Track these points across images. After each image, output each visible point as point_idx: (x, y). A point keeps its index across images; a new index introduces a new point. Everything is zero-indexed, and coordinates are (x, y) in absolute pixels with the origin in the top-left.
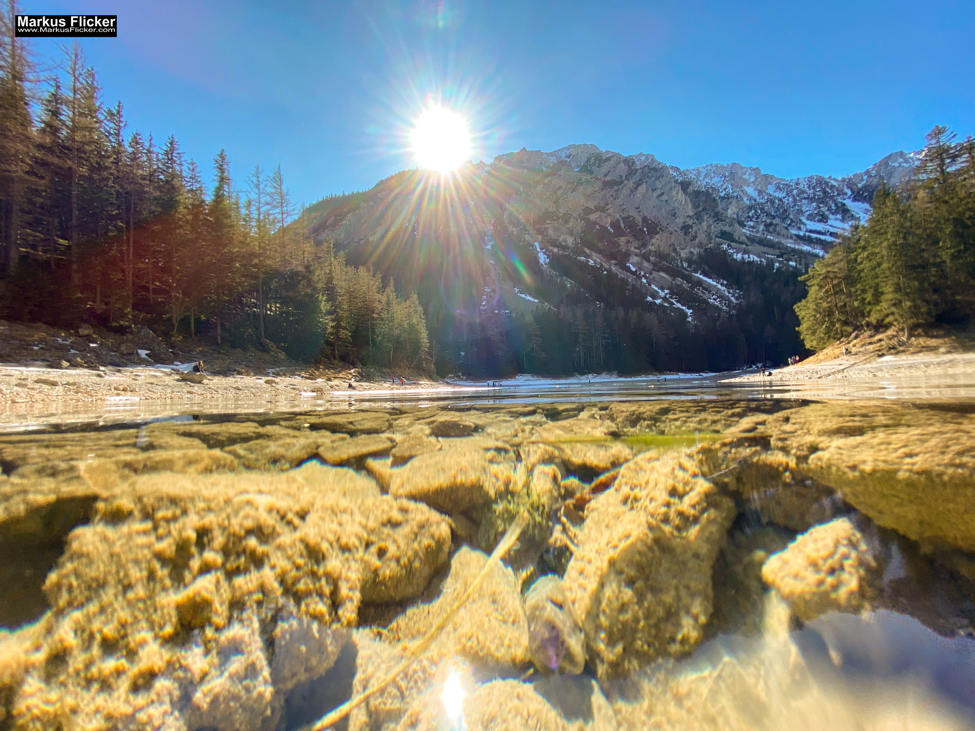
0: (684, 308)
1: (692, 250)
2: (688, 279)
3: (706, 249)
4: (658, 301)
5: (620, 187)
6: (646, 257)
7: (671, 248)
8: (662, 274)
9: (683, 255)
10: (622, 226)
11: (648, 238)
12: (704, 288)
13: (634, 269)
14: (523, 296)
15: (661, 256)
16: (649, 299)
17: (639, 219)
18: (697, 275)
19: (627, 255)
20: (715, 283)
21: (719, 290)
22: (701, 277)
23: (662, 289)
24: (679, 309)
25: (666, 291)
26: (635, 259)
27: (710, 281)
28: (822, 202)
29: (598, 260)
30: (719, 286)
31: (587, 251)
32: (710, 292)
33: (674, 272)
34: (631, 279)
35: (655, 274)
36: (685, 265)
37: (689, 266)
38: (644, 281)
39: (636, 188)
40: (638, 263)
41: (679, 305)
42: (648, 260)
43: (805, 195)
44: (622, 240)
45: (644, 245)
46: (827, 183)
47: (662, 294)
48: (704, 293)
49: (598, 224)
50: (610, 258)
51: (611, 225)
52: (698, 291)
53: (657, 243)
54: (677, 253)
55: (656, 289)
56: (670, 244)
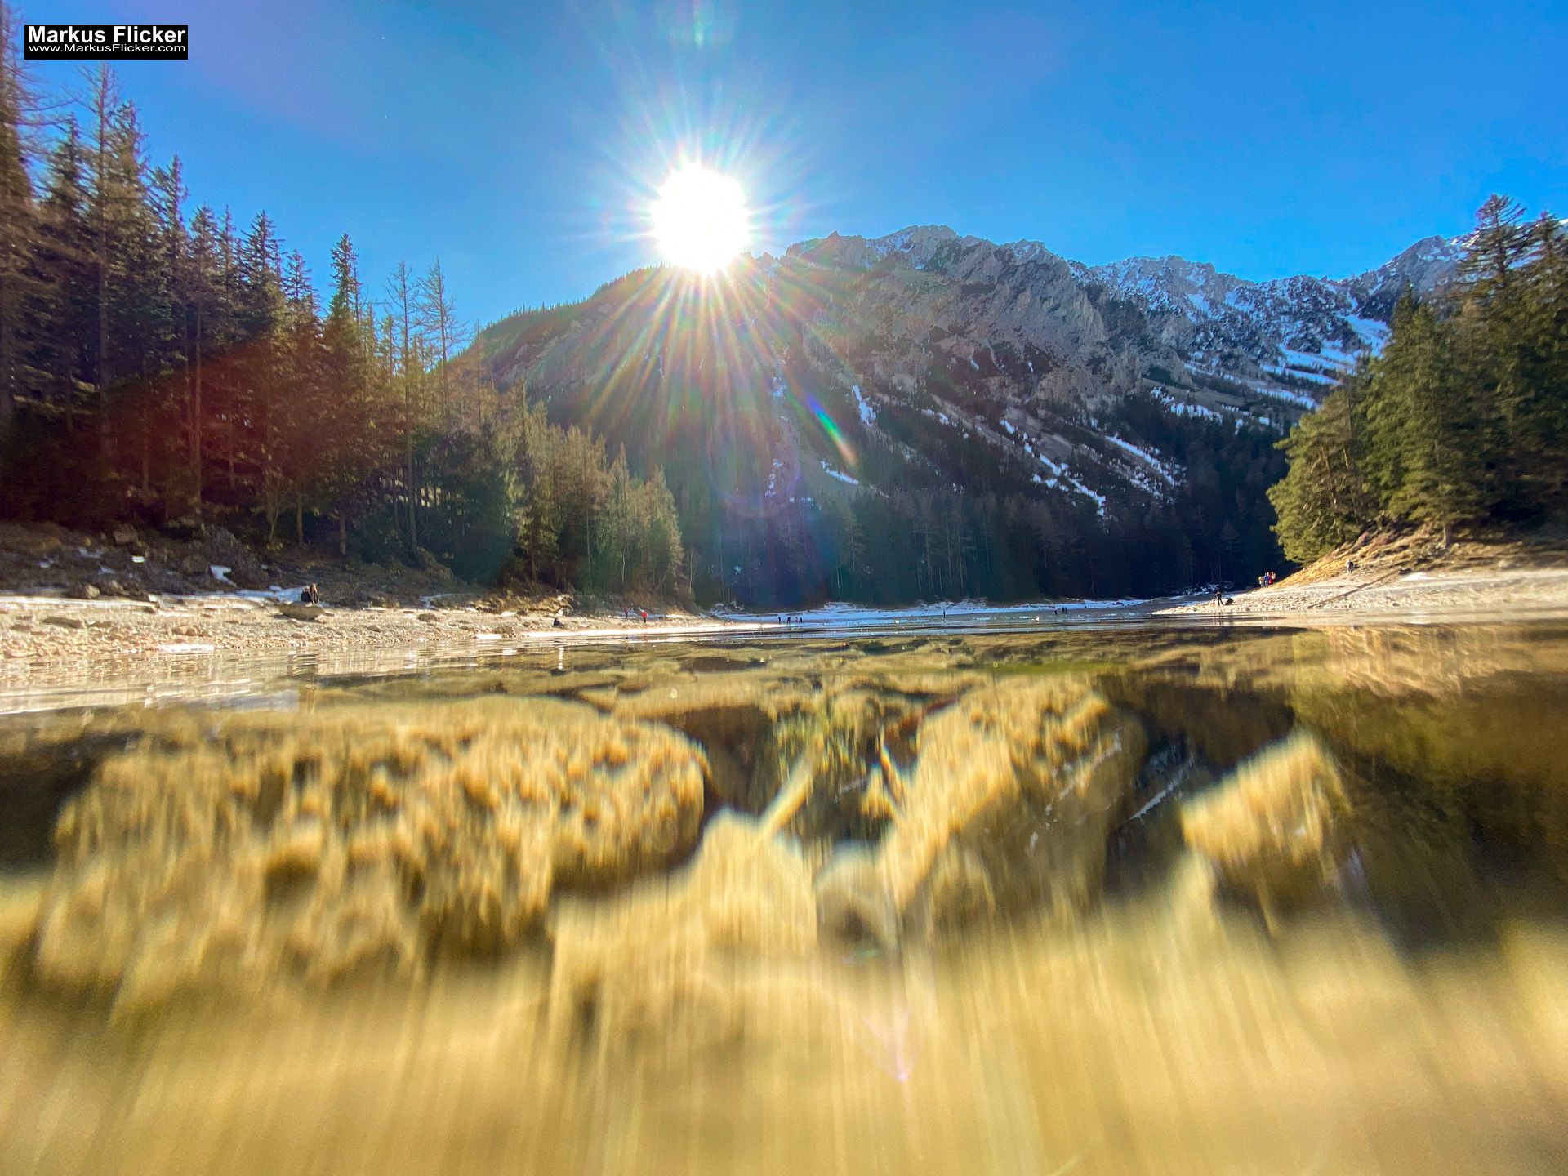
0: (1092, 493)
1: (1105, 398)
2: (1098, 445)
3: (1127, 397)
4: (1051, 483)
5: (990, 295)
6: (1031, 410)
7: (1072, 395)
8: (1057, 438)
9: (1090, 407)
10: (994, 359)
11: (1034, 378)
12: (1124, 461)
13: (1011, 430)
14: (835, 474)
15: (1054, 407)
16: (1037, 479)
17: (1019, 347)
18: (1113, 439)
19: (1001, 406)
20: (1140, 453)
21: (1147, 464)
22: (1120, 442)
23: (1057, 462)
24: (1083, 495)
25: (1064, 466)
26: (1013, 413)
27: (1133, 449)
28: (1312, 320)
29: (955, 416)
30: (1148, 458)
31: (938, 400)
32: (1133, 467)
33: (1077, 435)
34: (1007, 446)
35: (1045, 438)
36: (1094, 422)
37: (1101, 424)
38: (1028, 449)
39: (1015, 297)
40: (1018, 420)
41: (1084, 490)
42: (1035, 415)
43: (1286, 309)
44: (993, 382)
45: (1028, 391)
46: (1319, 289)
47: (1057, 471)
48: (1123, 469)
49: (954, 356)
50: (975, 409)
51: (976, 358)
52: (1115, 466)
53: (1049, 386)
54: (1080, 403)
55: (1048, 462)
56: (1070, 388)
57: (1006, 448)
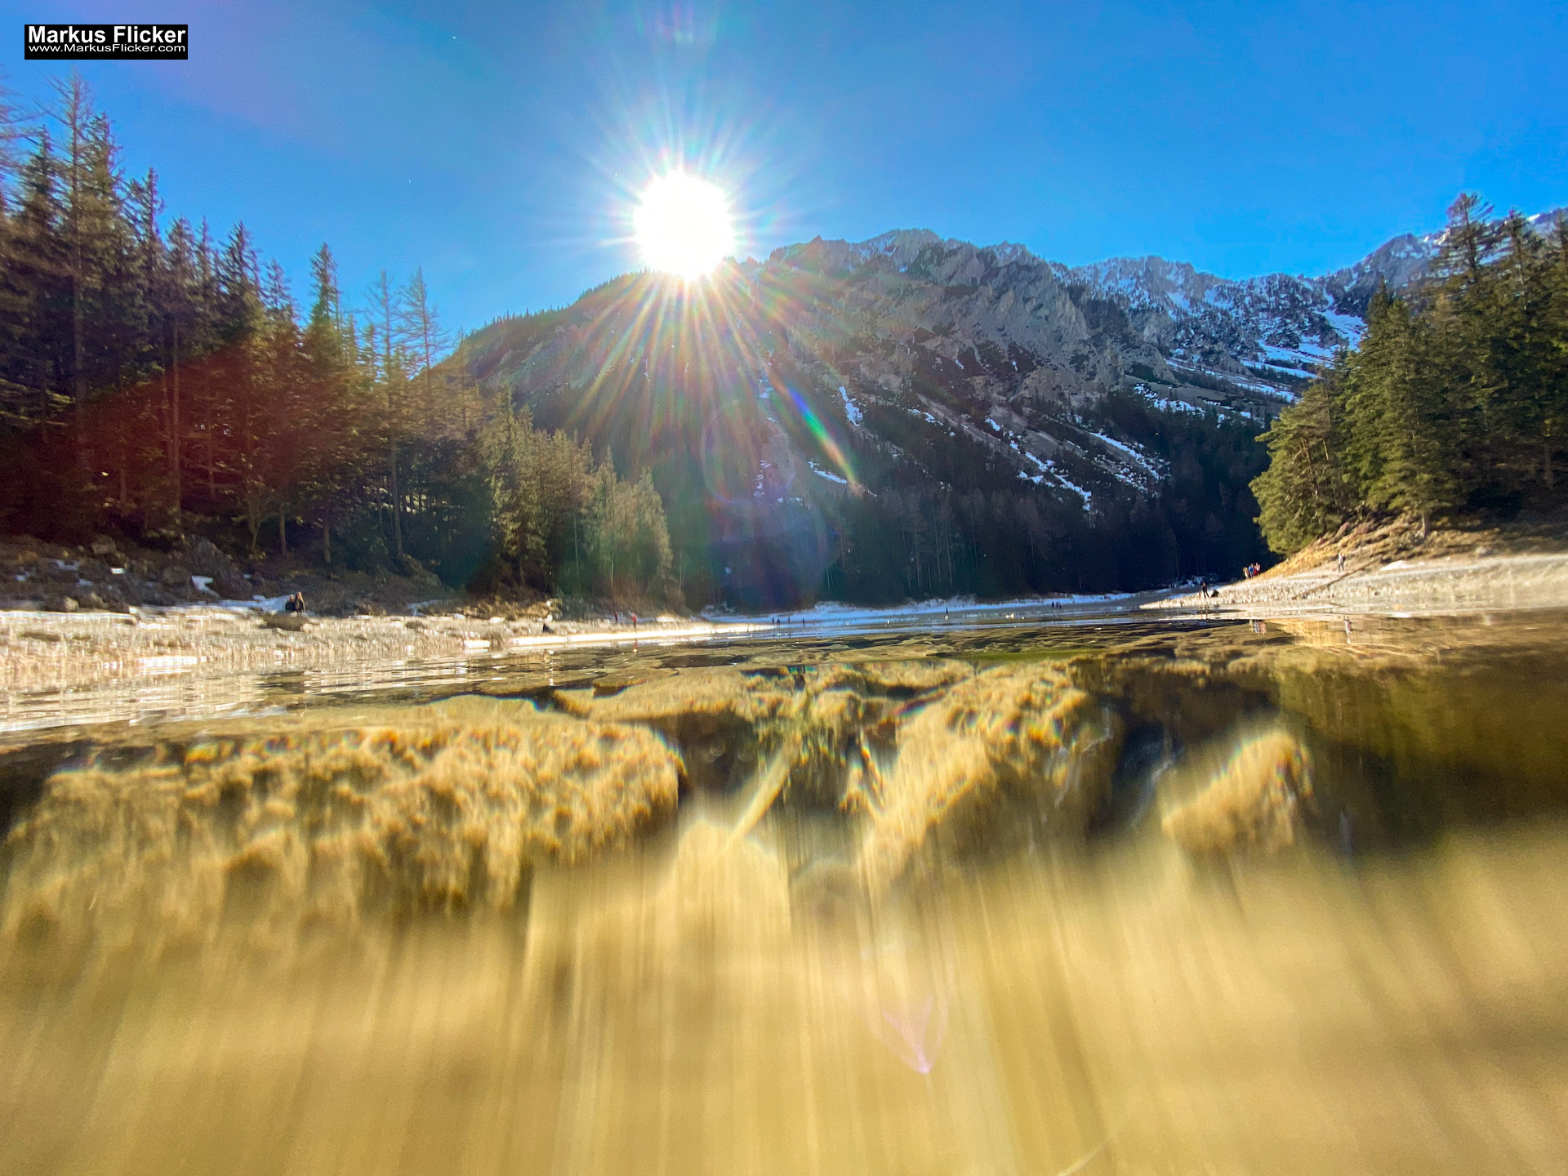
0: (1078, 489)
1: (1088, 395)
2: (1083, 441)
3: (1110, 394)
4: (1037, 479)
5: (974, 296)
6: (1016, 407)
7: (1057, 391)
8: (1042, 434)
9: (1075, 404)
10: (978, 358)
11: (1018, 377)
12: (1109, 457)
13: (997, 428)
14: (822, 473)
15: (1039, 404)
16: (1023, 475)
17: (1003, 347)
18: (1098, 435)
19: (985, 406)
20: (1125, 448)
21: (1132, 458)
22: (1104, 438)
23: (1043, 459)
24: (1069, 490)
25: (1050, 463)
26: (999, 411)
27: (1118, 444)
28: (1290, 316)
29: (941, 414)
30: (1132, 453)
31: (923, 399)
32: (1118, 462)
33: (1062, 432)
34: (993, 443)
35: (1031, 435)
36: (1078, 419)
37: (1085, 422)
38: (1014, 446)
39: (998, 298)
40: (1004, 418)
41: (1070, 485)
42: (1020, 413)
43: (1264, 306)
44: (979, 381)
45: (1013, 389)
46: (1296, 286)
47: (1043, 467)
48: (1108, 464)
49: (939, 356)
50: (959, 410)
51: (960, 358)
52: (1099, 462)
53: (1033, 385)
54: (1065, 400)
55: (1034, 459)
56: (1054, 386)
57: (991, 445)
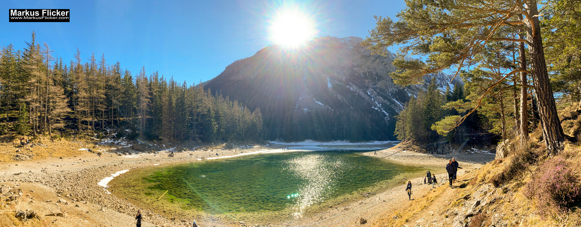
1: (394, 89)
2: (390, 101)
3: (399, 90)
4: (376, 109)
5: (368, 59)
7: (386, 87)
8: (380, 97)
9: (390, 90)
10: (367, 75)
11: (377, 81)
13: (369, 94)
14: (317, 102)
15: (381, 90)
16: (373, 107)
17: (374, 73)
18: (394, 99)
19: (367, 88)
23: (379, 104)
26: (371, 90)
27: (398, 102)
29: (355, 88)
30: (401, 105)
31: (351, 84)
32: (397, 107)
33: (385, 97)
34: (367, 98)
35: (377, 97)
36: (390, 94)
37: (392, 95)
38: (373, 99)
39: (375, 60)
41: (384, 111)
42: (376, 91)
44: (367, 81)
45: (375, 84)
49: (357, 73)
50: (360, 87)
51: (363, 74)
52: (393, 106)
53: (380, 84)
54: (388, 89)
